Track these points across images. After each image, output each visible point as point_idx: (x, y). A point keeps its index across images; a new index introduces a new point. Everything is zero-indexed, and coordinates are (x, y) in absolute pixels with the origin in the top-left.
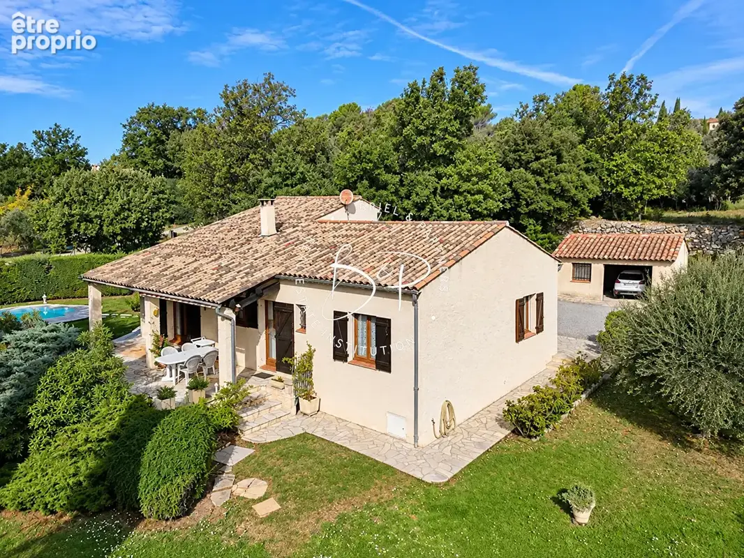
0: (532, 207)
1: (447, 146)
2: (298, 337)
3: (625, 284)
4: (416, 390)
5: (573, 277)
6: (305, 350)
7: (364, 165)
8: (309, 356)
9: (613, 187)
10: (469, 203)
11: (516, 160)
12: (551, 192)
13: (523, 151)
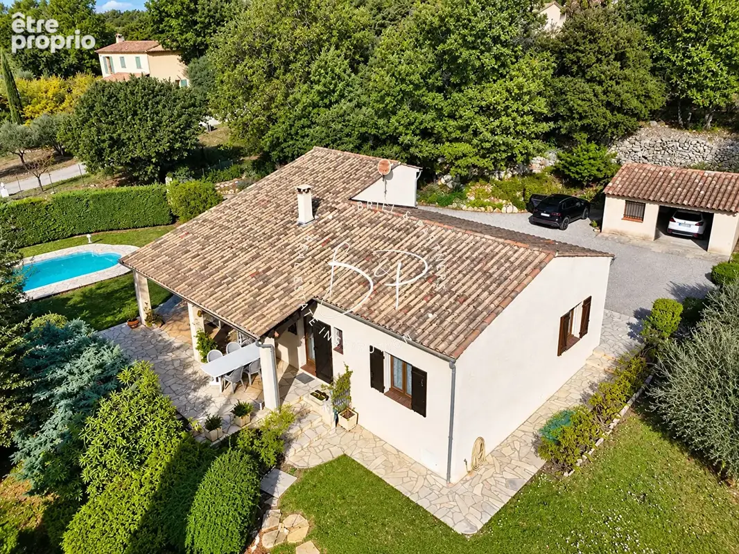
0: (585, 122)
1: (497, 58)
2: (335, 355)
3: (680, 224)
4: (451, 438)
5: (624, 215)
6: (343, 372)
7: (403, 87)
8: (346, 378)
9: (683, 91)
10: (516, 125)
11: (574, 63)
12: (608, 105)
13: (582, 52)
